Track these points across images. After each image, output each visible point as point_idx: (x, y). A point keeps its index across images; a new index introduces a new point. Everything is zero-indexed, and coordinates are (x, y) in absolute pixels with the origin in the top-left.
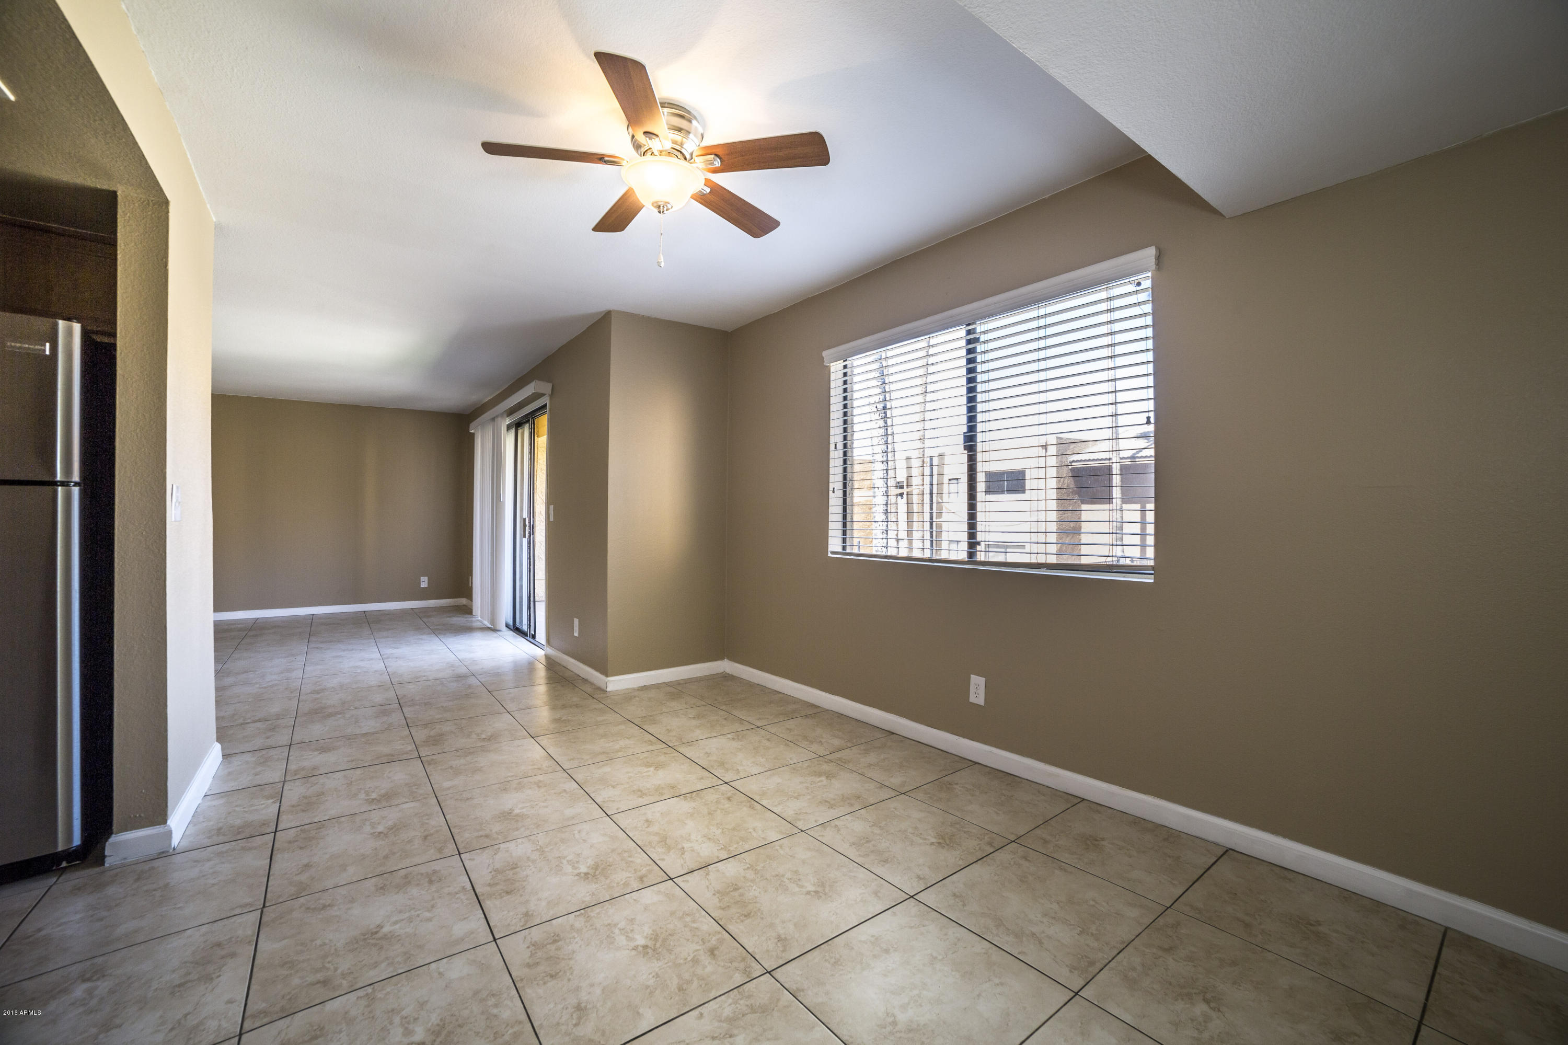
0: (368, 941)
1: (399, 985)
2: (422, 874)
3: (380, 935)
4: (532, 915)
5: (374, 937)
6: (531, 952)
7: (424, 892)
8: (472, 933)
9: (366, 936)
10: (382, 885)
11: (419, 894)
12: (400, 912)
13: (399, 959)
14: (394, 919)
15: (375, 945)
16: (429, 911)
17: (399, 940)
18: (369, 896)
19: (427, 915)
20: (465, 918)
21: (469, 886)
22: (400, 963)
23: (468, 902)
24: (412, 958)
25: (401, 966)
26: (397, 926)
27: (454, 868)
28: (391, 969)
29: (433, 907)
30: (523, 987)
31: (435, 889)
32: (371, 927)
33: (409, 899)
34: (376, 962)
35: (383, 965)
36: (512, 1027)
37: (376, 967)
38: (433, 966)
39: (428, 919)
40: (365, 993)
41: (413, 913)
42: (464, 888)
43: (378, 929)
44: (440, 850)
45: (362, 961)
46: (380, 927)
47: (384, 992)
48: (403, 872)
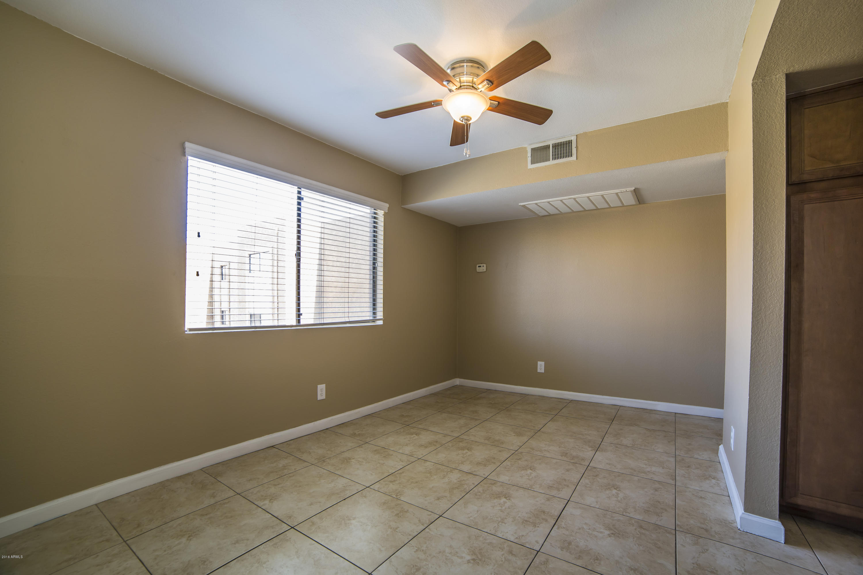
0: (617, 532)
1: (613, 508)
2: (570, 553)
3: (612, 532)
4: (547, 499)
5: (615, 533)
6: (562, 489)
7: (578, 540)
8: (574, 508)
9: (618, 535)
10: (596, 561)
11: (581, 540)
12: (596, 537)
13: (608, 516)
14: (601, 535)
15: (615, 528)
16: (583, 528)
17: (604, 524)
18: (607, 559)
19: (585, 527)
20: (571, 514)
21: (556, 526)
22: (609, 515)
23: (563, 520)
24: (603, 514)
25: (609, 514)
26: (602, 530)
27: (551, 544)
28: (613, 515)
29: (580, 529)
30: (576, 483)
31: (571, 537)
32: (613, 538)
33: (587, 541)
34: (618, 521)
35: (616, 518)
36: (588, 478)
37: (619, 520)
38: (597, 507)
39: (586, 524)
40: (626, 514)
41: (590, 532)
42: (558, 528)
43: (611, 535)
44: (546, 562)
45: (623, 525)
46: (609, 536)
47: (619, 509)
48: (579, 562)
